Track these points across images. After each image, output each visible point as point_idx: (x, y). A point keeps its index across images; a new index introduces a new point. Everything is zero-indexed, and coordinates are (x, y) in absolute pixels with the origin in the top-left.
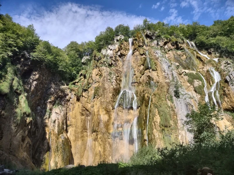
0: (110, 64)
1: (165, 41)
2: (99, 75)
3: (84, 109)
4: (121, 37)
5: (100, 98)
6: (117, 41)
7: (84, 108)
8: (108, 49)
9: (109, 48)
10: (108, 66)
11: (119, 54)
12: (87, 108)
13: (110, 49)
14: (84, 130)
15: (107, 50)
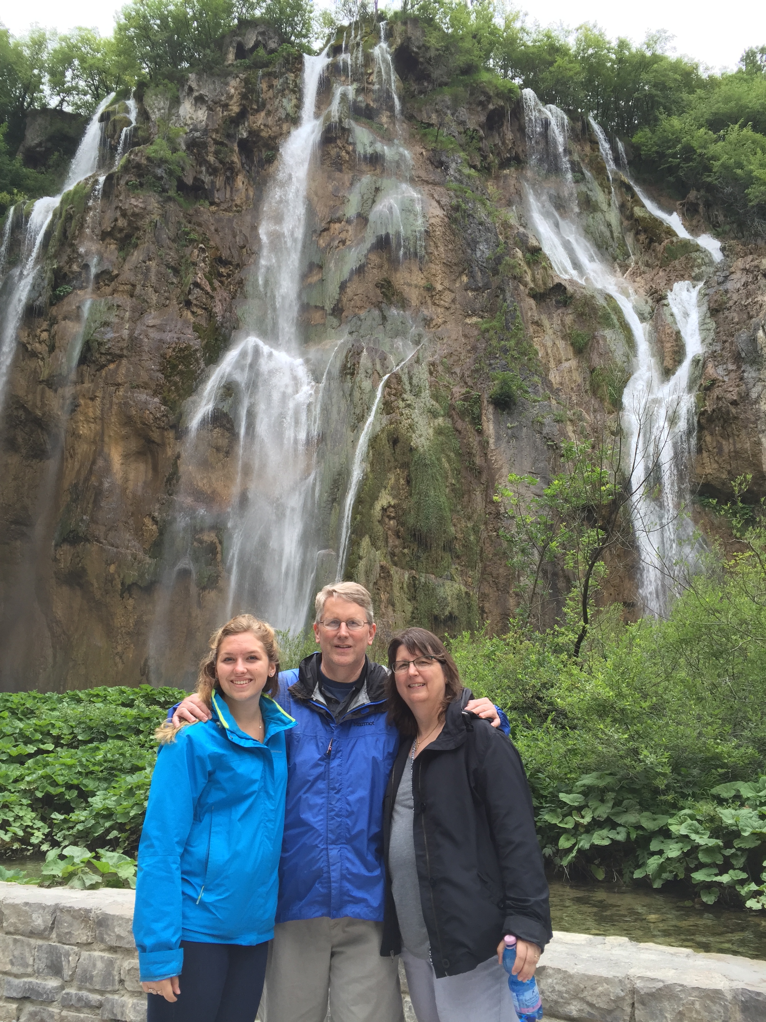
0: (189, 181)
1: (491, 107)
2: (123, 235)
3: (21, 412)
4: (263, 34)
5: (112, 366)
6: (241, 52)
7: (23, 407)
8: (182, 95)
9: (191, 90)
10: (172, 193)
11: (245, 135)
12: (39, 413)
13: (196, 94)
14: (13, 526)
15: (176, 102)
